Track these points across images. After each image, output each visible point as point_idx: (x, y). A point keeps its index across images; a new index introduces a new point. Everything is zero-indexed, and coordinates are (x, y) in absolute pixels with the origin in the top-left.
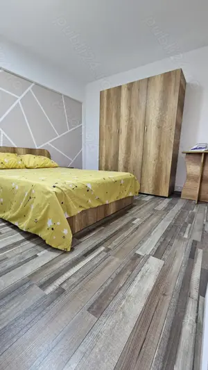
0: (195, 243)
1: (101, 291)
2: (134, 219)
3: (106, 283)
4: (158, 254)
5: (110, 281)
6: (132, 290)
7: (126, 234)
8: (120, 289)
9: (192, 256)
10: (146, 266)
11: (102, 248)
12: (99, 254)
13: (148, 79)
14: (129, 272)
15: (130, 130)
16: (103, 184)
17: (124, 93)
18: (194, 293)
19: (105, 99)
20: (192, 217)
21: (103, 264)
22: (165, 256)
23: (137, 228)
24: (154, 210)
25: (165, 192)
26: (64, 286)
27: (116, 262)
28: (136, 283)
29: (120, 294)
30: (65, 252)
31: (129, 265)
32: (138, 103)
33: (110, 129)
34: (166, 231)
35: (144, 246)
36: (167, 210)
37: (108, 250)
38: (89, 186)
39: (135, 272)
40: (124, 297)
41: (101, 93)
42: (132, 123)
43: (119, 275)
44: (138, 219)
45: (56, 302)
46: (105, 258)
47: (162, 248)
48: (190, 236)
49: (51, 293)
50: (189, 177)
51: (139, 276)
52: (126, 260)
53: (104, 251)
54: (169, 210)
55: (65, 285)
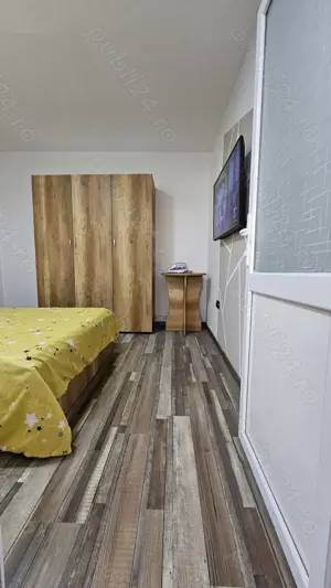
0: (205, 384)
1: (148, 480)
2: (129, 375)
3: (146, 469)
4: (179, 411)
5: (150, 465)
6: (178, 462)
7: (132, 398)
8: (166, 468)
9: (209, 400)
10: (176, 429)
11: (114, 430)
12: (115, 438)
13: (111, 176)
14: (163, 445)
15: (90, 241)
16: (85, 334)
17: (76, 186)
18: (228, 436)
19: (42, 190)
20: (189, 354)
21: (129, 449)
22: (187, 411)
23: (140, 386)
24: (144, 355)
25: (147, 326)
26: (100, 500)
27: (142, 440)
28: (177, 453)
29: (170, 473)
30: (64, 457)
31: (159, 436)
32: (100, 205)
33: (55, 237)
34: (173, 380)
35: (161, 406)
36: (159, 351)
37: (123, 429)
38: (71, 343)
39: (169, 441)
40: (174, 473)
41: (34, 178)
42: (92, 233)
43: (155, 452)
44: (134, 374)
45: (103, 523)
46: (127, 441)
47: (179, 401)
48: (198, 378)
49: (88, 519)
50: (172, 304)
51: (175, 443)
52: (153, 432)
53: (118, 431)
54: (162, 350)
55: (100, 497)
